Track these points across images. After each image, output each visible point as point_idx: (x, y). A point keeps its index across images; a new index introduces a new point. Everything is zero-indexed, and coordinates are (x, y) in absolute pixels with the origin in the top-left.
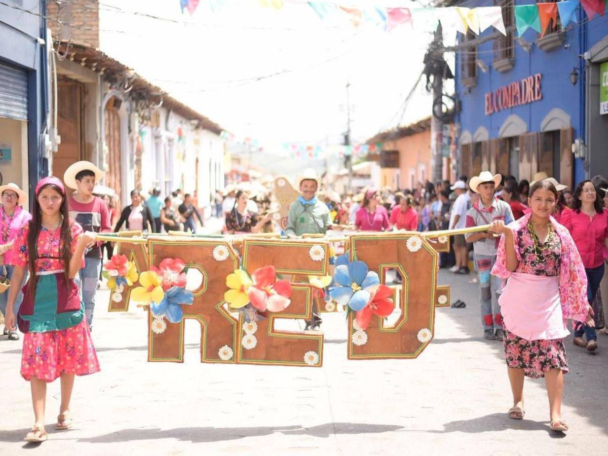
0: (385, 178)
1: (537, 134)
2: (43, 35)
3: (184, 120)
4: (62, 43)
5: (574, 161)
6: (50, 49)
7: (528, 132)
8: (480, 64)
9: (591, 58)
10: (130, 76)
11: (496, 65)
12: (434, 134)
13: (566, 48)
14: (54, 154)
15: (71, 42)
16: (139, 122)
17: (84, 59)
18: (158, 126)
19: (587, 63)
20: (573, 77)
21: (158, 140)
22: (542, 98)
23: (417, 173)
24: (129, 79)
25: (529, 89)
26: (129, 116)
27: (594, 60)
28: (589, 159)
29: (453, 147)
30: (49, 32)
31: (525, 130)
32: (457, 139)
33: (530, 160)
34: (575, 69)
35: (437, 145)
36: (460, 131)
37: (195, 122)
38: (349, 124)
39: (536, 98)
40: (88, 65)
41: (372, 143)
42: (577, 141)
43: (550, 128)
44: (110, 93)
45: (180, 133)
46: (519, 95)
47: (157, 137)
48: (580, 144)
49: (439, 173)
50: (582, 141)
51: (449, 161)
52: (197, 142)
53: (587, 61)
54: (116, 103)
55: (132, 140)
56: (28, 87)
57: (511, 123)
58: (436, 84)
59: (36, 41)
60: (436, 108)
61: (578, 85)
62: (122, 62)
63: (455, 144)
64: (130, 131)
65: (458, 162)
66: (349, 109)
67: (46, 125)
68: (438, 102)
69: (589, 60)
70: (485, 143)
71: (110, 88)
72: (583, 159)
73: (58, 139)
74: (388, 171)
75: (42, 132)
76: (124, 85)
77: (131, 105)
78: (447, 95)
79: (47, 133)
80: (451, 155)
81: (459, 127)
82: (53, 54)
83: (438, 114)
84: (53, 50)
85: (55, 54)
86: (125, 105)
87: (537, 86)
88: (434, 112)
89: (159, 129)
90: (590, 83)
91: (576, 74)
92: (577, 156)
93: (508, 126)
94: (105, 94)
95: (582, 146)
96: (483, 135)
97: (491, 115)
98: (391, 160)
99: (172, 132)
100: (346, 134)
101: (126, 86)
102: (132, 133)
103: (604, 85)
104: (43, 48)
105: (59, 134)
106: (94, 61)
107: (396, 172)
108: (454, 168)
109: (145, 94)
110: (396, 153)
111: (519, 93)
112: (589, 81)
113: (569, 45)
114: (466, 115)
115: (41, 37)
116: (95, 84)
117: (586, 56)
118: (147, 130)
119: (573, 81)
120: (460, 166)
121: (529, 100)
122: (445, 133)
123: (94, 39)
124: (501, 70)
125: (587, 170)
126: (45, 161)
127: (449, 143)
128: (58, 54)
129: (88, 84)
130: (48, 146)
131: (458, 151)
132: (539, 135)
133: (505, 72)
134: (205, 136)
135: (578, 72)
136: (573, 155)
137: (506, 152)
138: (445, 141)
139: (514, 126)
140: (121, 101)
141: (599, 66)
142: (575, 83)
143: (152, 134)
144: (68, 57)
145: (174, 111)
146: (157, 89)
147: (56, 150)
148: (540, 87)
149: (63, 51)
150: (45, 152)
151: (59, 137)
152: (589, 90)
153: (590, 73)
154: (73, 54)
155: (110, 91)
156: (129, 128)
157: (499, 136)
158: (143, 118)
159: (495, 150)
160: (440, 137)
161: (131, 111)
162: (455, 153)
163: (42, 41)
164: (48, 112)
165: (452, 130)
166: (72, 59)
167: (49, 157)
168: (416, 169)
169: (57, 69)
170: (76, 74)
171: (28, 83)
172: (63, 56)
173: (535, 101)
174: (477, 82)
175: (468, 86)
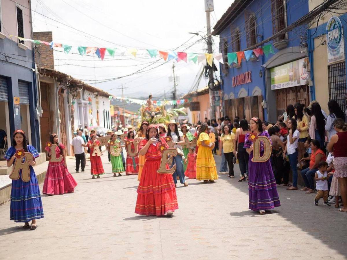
0: (194, 115)
1: (251, 97)
2: (34, 67)
3: (91, 93)
4: (42, 69)
5: (263, 110)
6: (37, 72)
7: (248, 96)
8: (228, 64)
9: (266, 67)
10: (69, 79)
13: (258, 61)
14: (40, 118)
15: (45, 69)
16: (72, 98)
17: (50, 75)
18: (80, 98)
19: (265, 69)
20: (260, 74)
21: (80, 105)
22: (252, 81)
23: (207, 113)
25: (247, 77)
26: (68, 96)
27: (268, 67)
28: (268, 109)
29: (221, 101)
30: (36, 65)
31: (247, 95)
32: (223, 97)
33: (249, 109)
34: (261, 71)
35: (212, 102)
36: (224, 94)
37: (96, 93)
38: (175, 87)
39: (250, 81)
40: (52, 77)
41: (185, 98)
42: (263, 101)
43: (255, 95)
45: (89, 99)
46: (244, 80)
47: (80, 104)
48: (265, 102)
49: (214, 114)
50: (265, 101)
51: (220, 108)
52: (97, 103)
53: (265, 68)
54: (62, 91)
55: (69, 106)
56: (29, 90)
57: (242, 92)
58: (210, 73)
59: (31, 70)
60: (211, 84)
61: (262, 77)
62: (66, 74)
63: (222, 100)
64: (68, 103)
65: (223, 108)
66: (174, 79)
67: (37, 105)
68: (212, 80)
69: (266, 68)
70: (233, 100)
71: (60, 84)
72: (266, 108)
73: (42, 111)
74: (195, 112)
75: (36, 109)
76: (67, 83)
77: (68, 91)
79: (37, 109)
80: (220, 105)
81: (223, 92)
82: (38, 74)
83: (211, 87)
84: (38, 73)
85: (39, 74)
86: (65, 91)
87: (250, 76)
88: (209, 86)
89: (80, 100)
90: (267, 77)
91: (261, 73)
92: (264, 107)
93: (241, 93)
94: (58, 87)
95: (265, 103)
96: (232, 96)
97: (234, 87)
98: (195, 107)
99: (86, 100)
100: (173, 92)
101: (67, 84)
102: (69, 104)
103: (272, 78)
104: (34, 72)
105: (42, 109)
107: (199, 112)
108: (222, 111)
109: (74, 85)
110: (198, 103)
111: (244, 78)
112: (266, 76)
113: (259, 60)
114: (226, 86)
115: (33, 68)
116: (53, 84)
117: (264, 66)
118: (75, 101)
119: (260, 76)
120: (224, 110)
121: (247, 82)
122: (215, 95)
123: (52, 63)
124: (236, 68)
125: (268, 113)
126: (37, 120)
127: (219, 99)
128: (40, 74)
129: (50, 84)
130: (38, 114)
131: (223, 103)
132: (251, 98)
133: (238, 69)
134: (101, 99)
135: (262, 72)
136: (262, 107)
137: (241, 104)
138: (217, 99)
139: (243, 93)
140: (64, 90)
141: (270, 70)
142: (261, 77)
143: (77, 102)
144: (44, 75)
145: (86, 90)
146: (80, 82)
147: (42, 116)
148: (251, 76)
149: (42, 73)
150: (37, 117)
151: (42, 110)
152: (266, 80)
153: (267, 73)
155: (60, 86)
156: (68, 101)
157: (238, 97)
158: (74, 96)
159: (236, 103)
160: (214, 98)
161: (68, 93)
162: (222, 104)
163: (34, 70)
164: (37, 100)
165: (220, 93)
166: (46, 76)
167: (39, 119)
168: (207, 111)
169: (40, 80)
171: (28, 88)
172: (42, 75)
173: (250, 83)
174: (229, 72)
175: (225, 73)
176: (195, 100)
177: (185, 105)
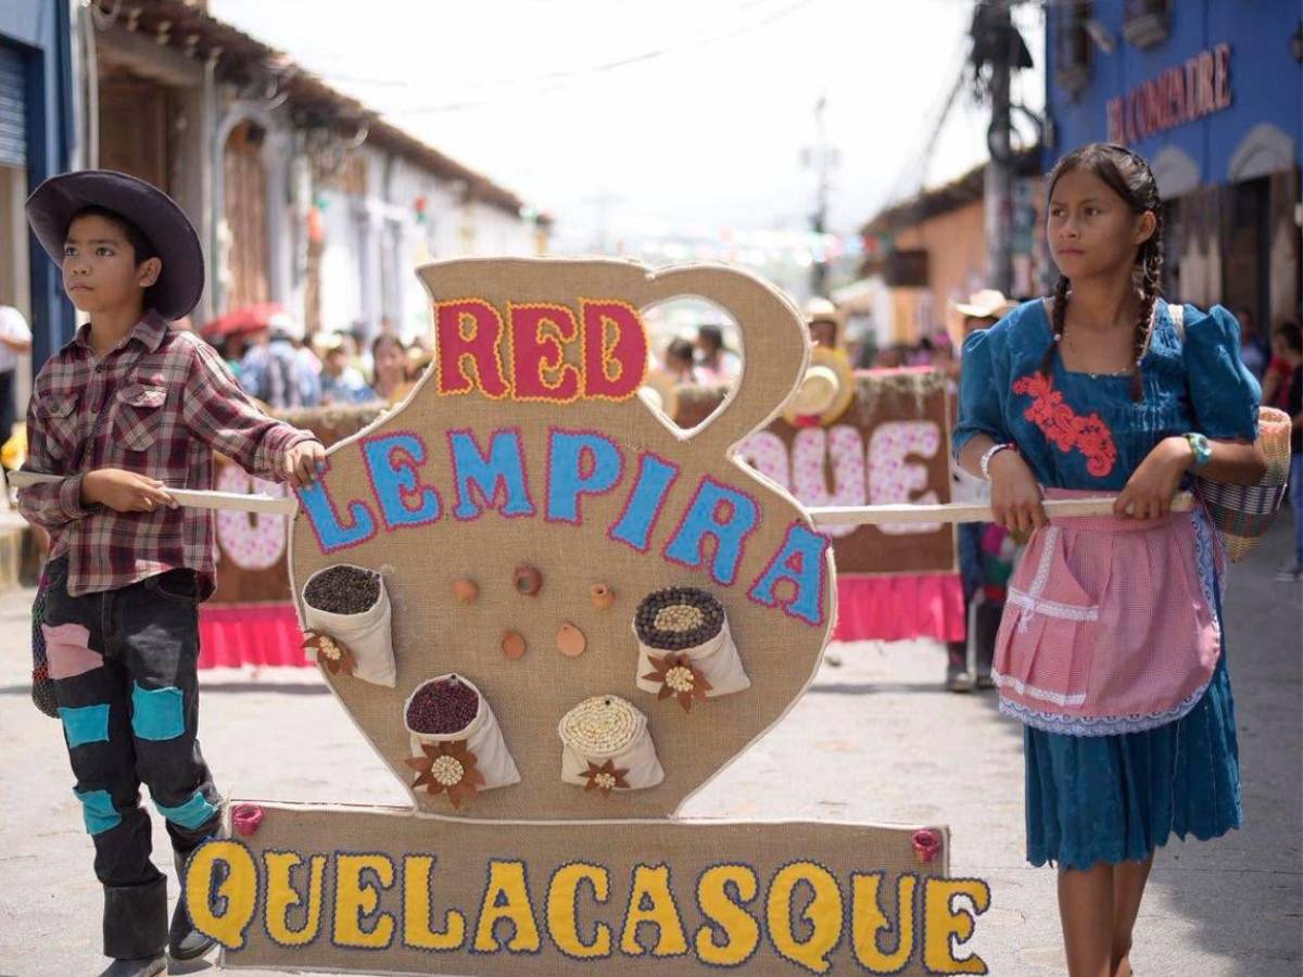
0: (900, 313)
1: (1219, 188)
3: (432, 182)
7: (1200, 184)
8: (1096, 31)
10: (280, 70)
11: (1130, 31)
12: (992, 202)
16: (312, 180)
17: (164, 26)
18: (363, 193)
20: (1297, 45)
21: (362, 225)
22: (1233, 101)
24: (279, 77)
25: (1204, 82)
26: (288, 166)
31: (1194, 182)
33: (1204, 251)
34: (1301, 23)
35: (999, 228)
37: (458, 186)
38: (822, 195)
39: (1219, 103)
40: (177, 38)
43: (1252, 170)
44: (237, 112)
45: (420, 207)
46: (1180, 98)
47: (360, 218)
51: (1033, 265)
52: (467, 233)
54: (251, 135)
55: (295, 223)
56: (27, 113)
57: (1165, 167)
58: (995, 83)
60: (997, 139)
64: (291, 201)
68: (1001, 123)
71: (238, 97)
74: (905, 297)
76: (267, 92)
77: (293, 141)
78: (1023, 108)
80: (1036, 252)
82: (86, 14)
83: (1000, 153)
84: (88, 5)
85: (92, 15)
86: (276, 142)
87: (1221, 75)
88: (991, 148)
89: (366, 199)
94: (225, 113)
98: (909, 269)
99: (399, 205)
101: (273, 93)
102: (294, 206)
106: (190, 32)
107: (922, 297)
109: (324, 115)
110: (921, 254)
111: (1181, 93)
116: (197, 90)
118: (334, 200)
119: (1298, 54)
121: (1204, 109)
122: (1017, 198)
124: (1143, 42)
127: (1031, 222)
128: (98, 12)
129: (182, 87)
132: (1223, 190)
133: (1153, 47)
134: (487, 220)
138: (1021, 217)
139: (1173, 173)
140: (265, 131)
143: (348, 211)
144: (123, 19)
145: (403, 158)
146: (354, 104)
148: (1228, 75)
149: (109, 5)
154: (135, 13)
155: (236, 106)
156: (287, 192)
158: (322, 170)
160: (1008, 208)
161: (293, 153)
165: (1037, 193)
166: (132, 26)
169: (98, 50)
170: (151, 63)
172: (109, 18)
173: (1217, 112)
174: (1091, 76)
175: (1072, 86)
176: (907, 240)
177: (866, 270)
